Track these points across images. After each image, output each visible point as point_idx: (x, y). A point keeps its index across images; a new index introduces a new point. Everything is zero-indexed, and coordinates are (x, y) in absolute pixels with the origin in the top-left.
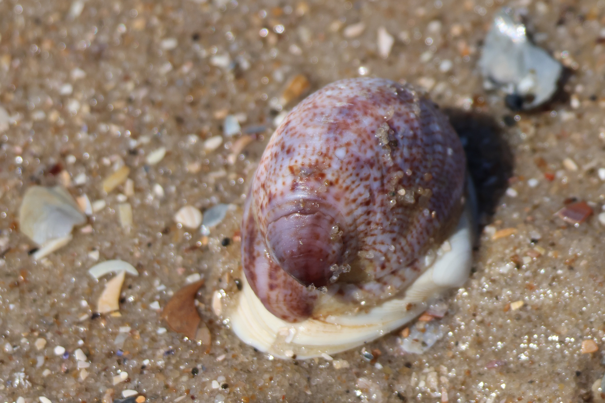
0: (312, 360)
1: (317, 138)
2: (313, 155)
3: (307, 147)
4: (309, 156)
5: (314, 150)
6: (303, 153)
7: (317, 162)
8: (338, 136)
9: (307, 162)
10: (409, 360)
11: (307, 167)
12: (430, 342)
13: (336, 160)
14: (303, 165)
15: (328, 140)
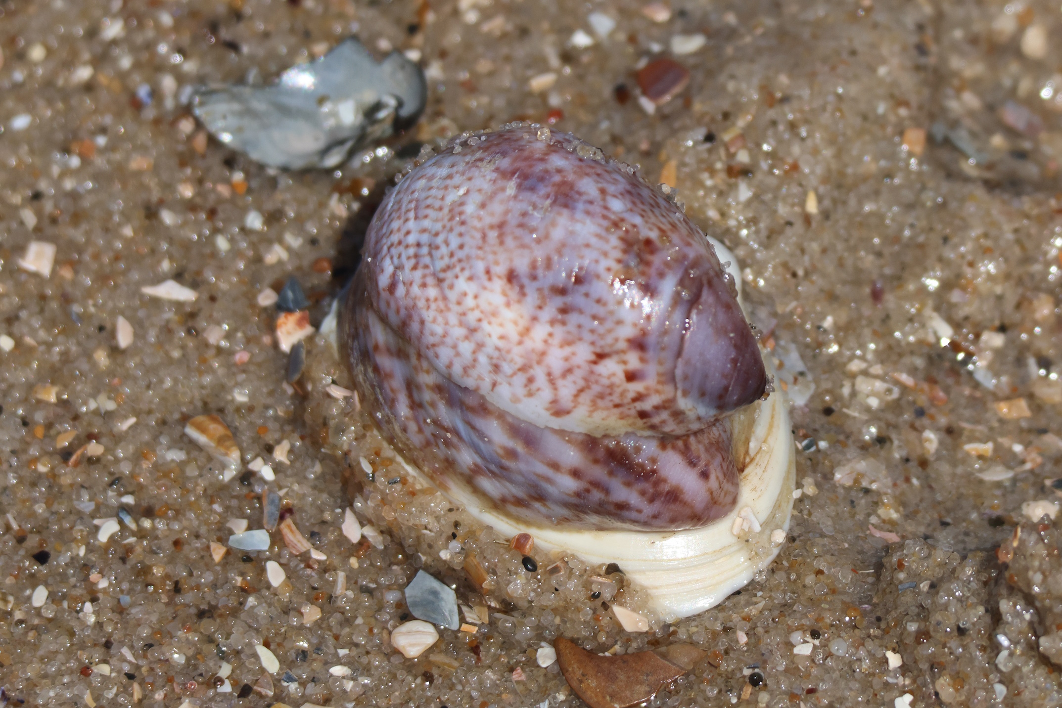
0: (793, 516)
1: (578, 227)
2: (607, 241)
3: (587, 246)
4: (607, 247)
5: (598, 236)
6: (594, 255)
7: (622, 239)
8: (584, 198)
9: (618, 254)
10: (820, 407)
11: (625, 257)
12: (800, 366)
13: (626, 216)
14: (619, 261)
15: (588, 213)
